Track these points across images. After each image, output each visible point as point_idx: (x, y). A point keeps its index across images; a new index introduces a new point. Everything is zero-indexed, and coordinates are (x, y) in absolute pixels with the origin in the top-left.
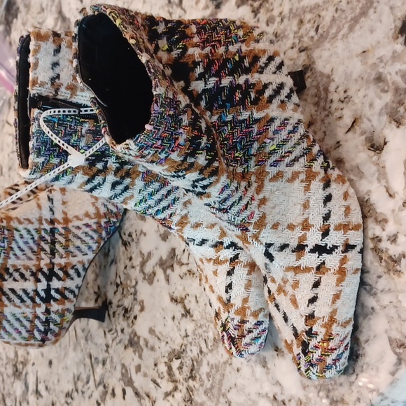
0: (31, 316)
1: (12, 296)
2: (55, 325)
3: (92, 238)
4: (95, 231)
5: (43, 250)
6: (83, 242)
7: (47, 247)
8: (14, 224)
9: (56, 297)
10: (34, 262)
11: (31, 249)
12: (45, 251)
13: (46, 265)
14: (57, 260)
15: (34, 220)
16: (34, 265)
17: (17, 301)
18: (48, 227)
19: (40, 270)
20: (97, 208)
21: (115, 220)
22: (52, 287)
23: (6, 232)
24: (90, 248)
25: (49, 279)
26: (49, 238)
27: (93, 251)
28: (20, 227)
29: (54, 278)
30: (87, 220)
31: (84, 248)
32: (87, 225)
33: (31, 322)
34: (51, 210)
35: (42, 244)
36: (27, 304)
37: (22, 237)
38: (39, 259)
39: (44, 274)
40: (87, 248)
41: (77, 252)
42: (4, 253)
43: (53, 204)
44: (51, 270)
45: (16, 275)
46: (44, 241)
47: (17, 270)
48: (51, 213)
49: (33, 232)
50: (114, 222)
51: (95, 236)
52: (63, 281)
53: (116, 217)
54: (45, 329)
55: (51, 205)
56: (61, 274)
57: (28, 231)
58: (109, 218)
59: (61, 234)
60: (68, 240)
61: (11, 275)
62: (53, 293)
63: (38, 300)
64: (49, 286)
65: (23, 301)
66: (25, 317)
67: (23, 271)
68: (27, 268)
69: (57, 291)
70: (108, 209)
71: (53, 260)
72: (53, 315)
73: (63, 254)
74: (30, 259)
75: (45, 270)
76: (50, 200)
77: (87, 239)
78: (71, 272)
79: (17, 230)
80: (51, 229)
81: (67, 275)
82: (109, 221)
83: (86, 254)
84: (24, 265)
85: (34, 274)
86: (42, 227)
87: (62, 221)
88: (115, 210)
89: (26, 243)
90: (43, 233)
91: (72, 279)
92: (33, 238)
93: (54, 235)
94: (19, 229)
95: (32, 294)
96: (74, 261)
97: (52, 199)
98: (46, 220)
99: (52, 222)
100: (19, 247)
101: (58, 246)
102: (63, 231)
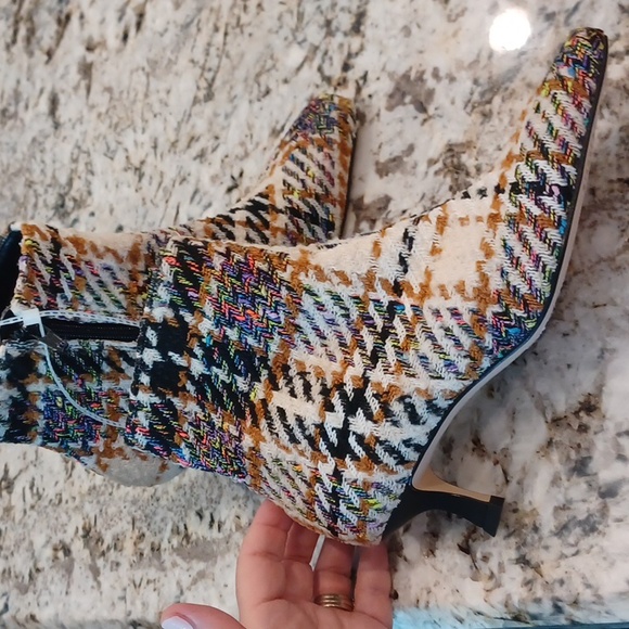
0: (308, 474)
1: (278, 424)
2: (348, 508)
3: (458, 344)
4: (466, 329)
5: (360, 344)
6: (437, 347)
7: (369, 341)
8: (307, 280)
9: (356, 451)
10: (336, 367)
11: (340, 337)
12: (364, 348)
13: (354, 378)
14: (377, 375)
15: (354, 278)
16: (334, 373)
17: (284, 437)
18: (386, 298)
19: (340, 386)
20: (484, 278)
21: (520, 313)
22: (352, 428)
23: (284, 292)
24: (449, 364)
25: (350, 410)
26: (379, 322)
27: (457, 373)
28: (320, 287)
29: (360, 411)
30: (456, 301)
31: (436, 361)
32: (455, 313)
33: (310, 485)
34: (402, 261)
35: (365, 332)
36: (300, 447)
37: (320, 307)
38: (348, 363)
39: (343, 396)
40: (442, 363)
41: (418, 368)
42: (279, 333)
43: (410, 248)
44: (359, 392)
45: (298, 384)
46: (369, 326)
47: (303, 374)
48: (401, 268)
49: (349, 303)
50: (519, 319)
51: (466, 341)
52: (375, 422)
53: (526, 305)
54: (331, 509)
55: (405, 252)
56: (375, 406)
57: (337, 299)
58: (507, 305)
59: (404, 320)
60: (410, 337)
61: (290, 381)
62: (352, 440)
63: (323, 446)
64: (346, 423)
65: (293, 439)
66: (298, 473)
67: (312, 379)
68: (320, 375)
69: (360, 439)
70: (508, 284)
71: (369, 373)
72: (345, 487)
73: (392, 364)
74: (332, 357)
75: (349, 389)
76: (408, 239)
77: (447, 344)
78: (397, 407)
79: (310, 292)
80: (390, 302)
81: (386, 412)
82: (506, 313)
83: (440, 378)
84: (317, 368)
85: (325, 392)
86: (372, 295)
87: (417, 290)
88: (524, 289)
89: (331, 322)
90: (371, 309)
91: (395, 423)
92: (347, 316)
93: (391, 319)
94: (315, 290)
95: (312, 430)
96: (407, 385)
97: (412, 239)
98: (384, 282)
99: (397, 288)
100: (316, 329)
101: (389, 345)
102: (409, 313)
